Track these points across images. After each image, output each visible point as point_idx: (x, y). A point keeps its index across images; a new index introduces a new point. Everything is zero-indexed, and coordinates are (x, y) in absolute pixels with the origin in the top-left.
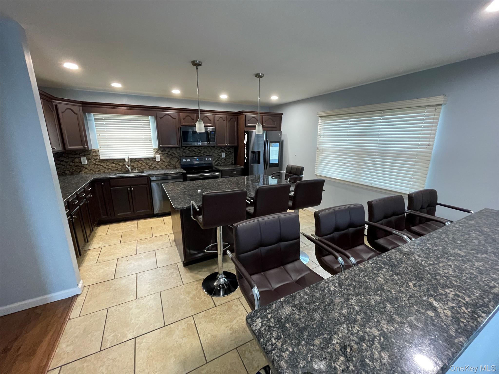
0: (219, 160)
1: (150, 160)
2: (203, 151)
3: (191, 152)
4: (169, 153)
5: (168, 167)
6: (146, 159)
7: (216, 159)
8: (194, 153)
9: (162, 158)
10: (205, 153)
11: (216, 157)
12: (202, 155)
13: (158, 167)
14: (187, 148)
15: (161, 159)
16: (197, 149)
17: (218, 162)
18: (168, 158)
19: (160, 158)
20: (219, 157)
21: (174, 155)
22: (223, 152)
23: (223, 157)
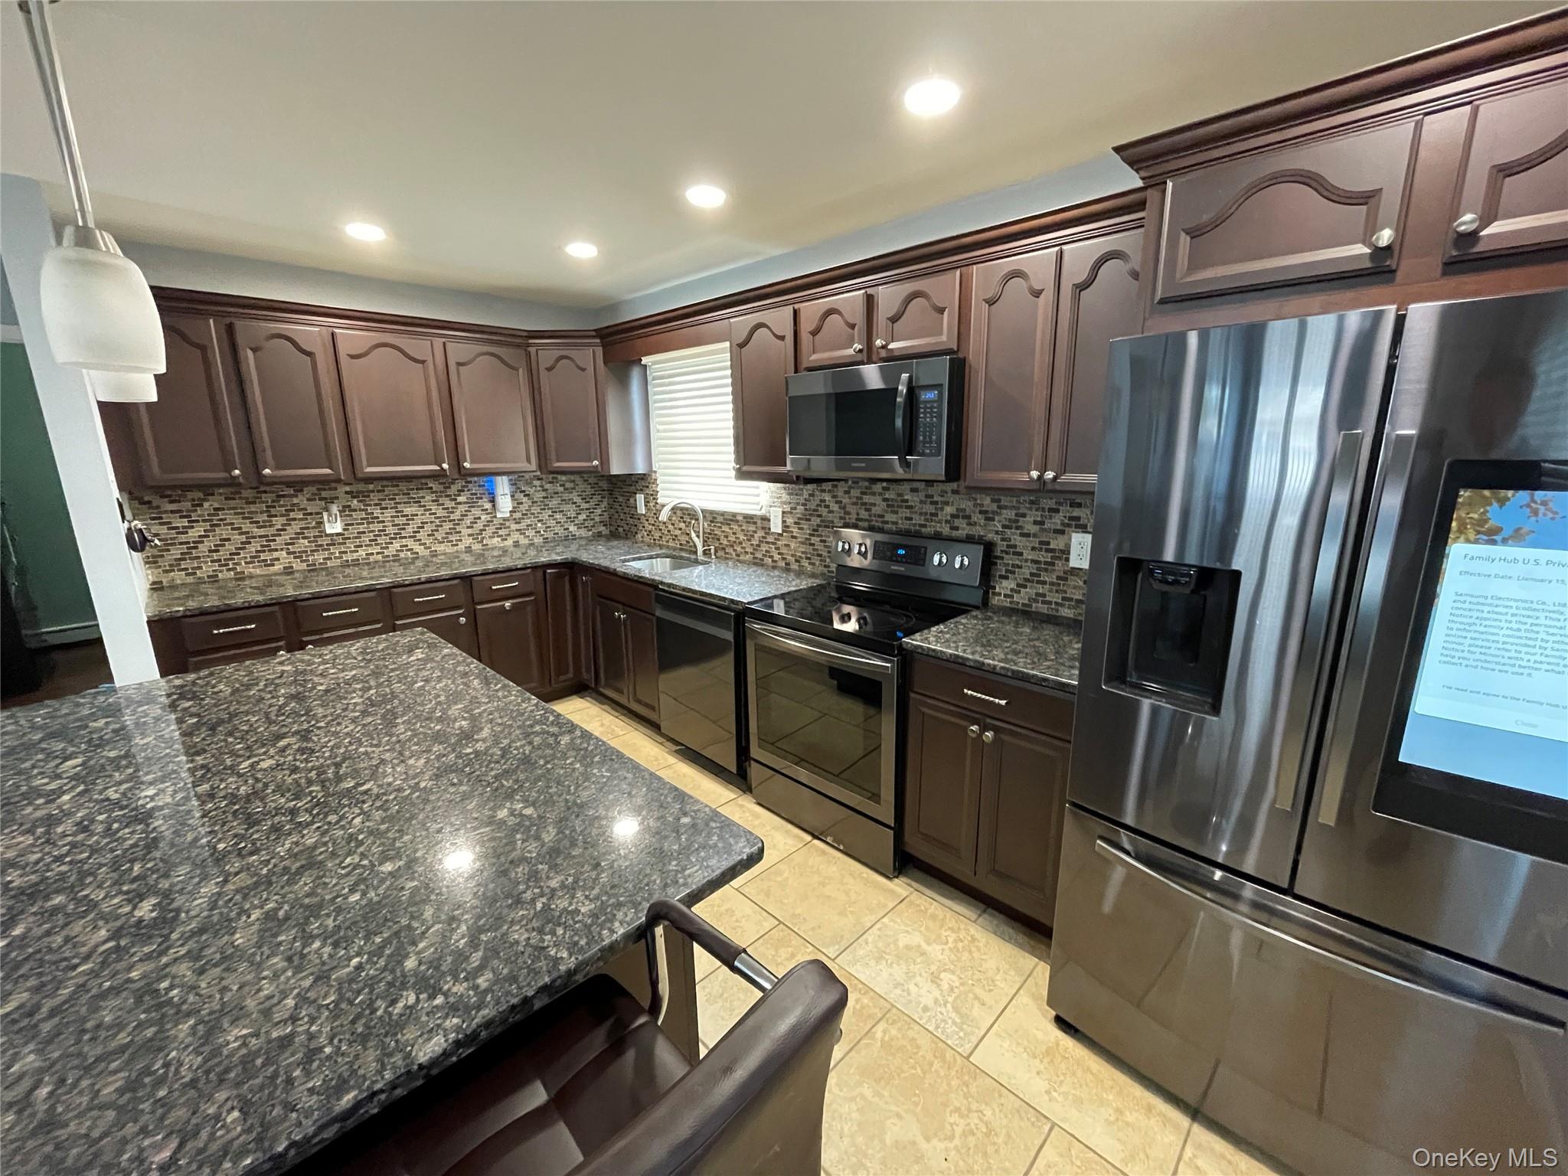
0: (1044, 577)
1: (755, 523)
2: (949, 510)
3: (892, 506)
4: (812, 505)
5: (805, 563)
6: (749, 519)
7: (1026, 572)
8: (907, 513)
9: (790, 521)
10: (957, 522)
11: (1028, 555)
12: (946, 530)
13: (777, 557)
14: (878, 487)
15: (786, 527)
16: (922, 495)
17: (1030, 591)
18: (805, 525)
19: (784, 522)
20: (1048, 557)
21: (824, 511)
22: (1083, 528)
23: (1074, 562)
